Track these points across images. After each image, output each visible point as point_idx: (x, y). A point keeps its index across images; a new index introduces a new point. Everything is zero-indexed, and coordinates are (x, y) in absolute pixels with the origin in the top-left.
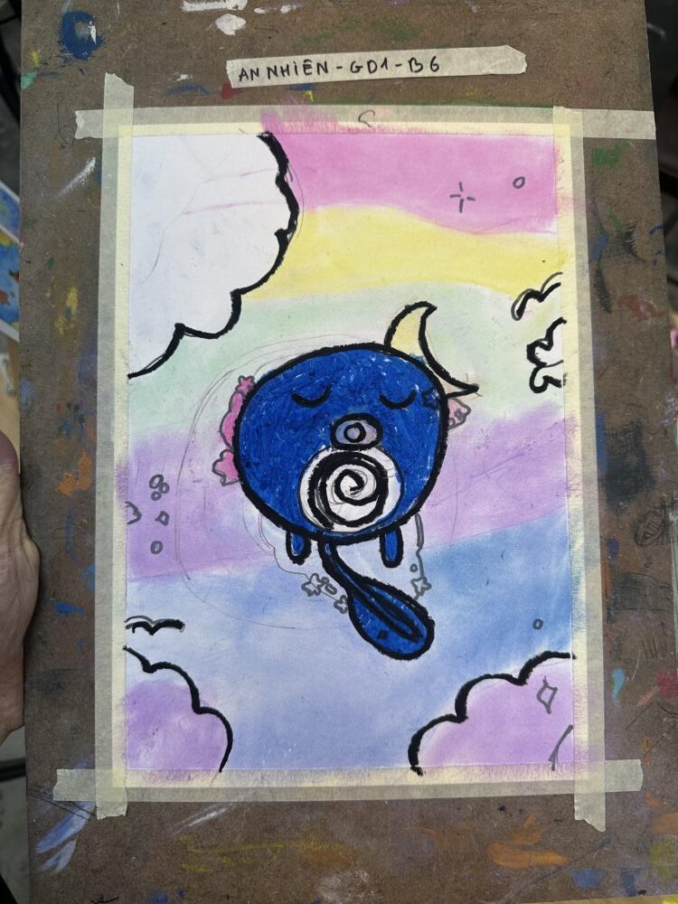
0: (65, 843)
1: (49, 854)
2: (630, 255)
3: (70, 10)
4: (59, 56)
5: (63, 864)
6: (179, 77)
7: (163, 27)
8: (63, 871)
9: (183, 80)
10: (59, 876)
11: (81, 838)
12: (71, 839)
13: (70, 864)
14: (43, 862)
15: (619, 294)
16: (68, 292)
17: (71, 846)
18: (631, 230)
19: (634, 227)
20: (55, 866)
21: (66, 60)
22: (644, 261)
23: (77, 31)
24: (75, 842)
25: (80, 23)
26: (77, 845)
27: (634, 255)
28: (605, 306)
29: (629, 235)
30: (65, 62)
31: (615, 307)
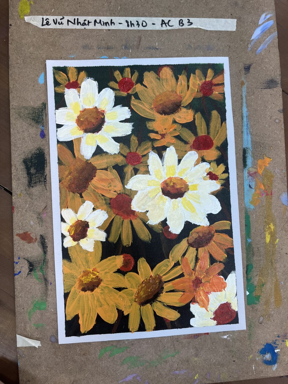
0: (263, 23)
1: (269, 20)
2: (31, 261)
3: (273, 365)
4: (278, 345)
5: (263, 16)
6: (227, 337)
7: (235, 360)
8: (262, 13)
9: (226, 335)
10: (264, 12)
11: (257, 26)
12: (260, 25)
13: (260, 16)
14: (270, 17)
15: (36, 244)
16: (270, 241)
17: (260, 22)
18: (29, 273)
19: (28, 274)
20: (266, 15)
21: (275, 343)
22: (24, 259)
23: (271, 356)
24: (259, 24)
25: (269, 360)
26: (258, 23)
27: (28, 261)
28: (43, 238)
29: (31, 270)
30: (275, 342)
31: (38, 237)
